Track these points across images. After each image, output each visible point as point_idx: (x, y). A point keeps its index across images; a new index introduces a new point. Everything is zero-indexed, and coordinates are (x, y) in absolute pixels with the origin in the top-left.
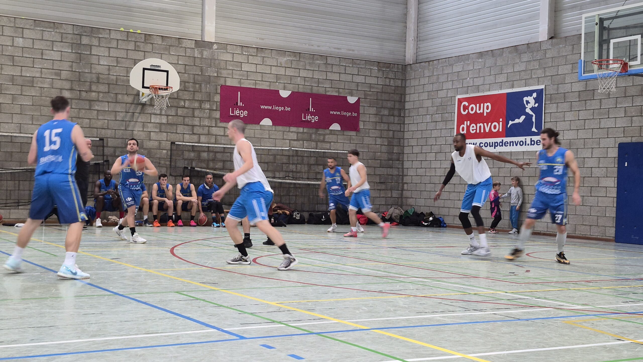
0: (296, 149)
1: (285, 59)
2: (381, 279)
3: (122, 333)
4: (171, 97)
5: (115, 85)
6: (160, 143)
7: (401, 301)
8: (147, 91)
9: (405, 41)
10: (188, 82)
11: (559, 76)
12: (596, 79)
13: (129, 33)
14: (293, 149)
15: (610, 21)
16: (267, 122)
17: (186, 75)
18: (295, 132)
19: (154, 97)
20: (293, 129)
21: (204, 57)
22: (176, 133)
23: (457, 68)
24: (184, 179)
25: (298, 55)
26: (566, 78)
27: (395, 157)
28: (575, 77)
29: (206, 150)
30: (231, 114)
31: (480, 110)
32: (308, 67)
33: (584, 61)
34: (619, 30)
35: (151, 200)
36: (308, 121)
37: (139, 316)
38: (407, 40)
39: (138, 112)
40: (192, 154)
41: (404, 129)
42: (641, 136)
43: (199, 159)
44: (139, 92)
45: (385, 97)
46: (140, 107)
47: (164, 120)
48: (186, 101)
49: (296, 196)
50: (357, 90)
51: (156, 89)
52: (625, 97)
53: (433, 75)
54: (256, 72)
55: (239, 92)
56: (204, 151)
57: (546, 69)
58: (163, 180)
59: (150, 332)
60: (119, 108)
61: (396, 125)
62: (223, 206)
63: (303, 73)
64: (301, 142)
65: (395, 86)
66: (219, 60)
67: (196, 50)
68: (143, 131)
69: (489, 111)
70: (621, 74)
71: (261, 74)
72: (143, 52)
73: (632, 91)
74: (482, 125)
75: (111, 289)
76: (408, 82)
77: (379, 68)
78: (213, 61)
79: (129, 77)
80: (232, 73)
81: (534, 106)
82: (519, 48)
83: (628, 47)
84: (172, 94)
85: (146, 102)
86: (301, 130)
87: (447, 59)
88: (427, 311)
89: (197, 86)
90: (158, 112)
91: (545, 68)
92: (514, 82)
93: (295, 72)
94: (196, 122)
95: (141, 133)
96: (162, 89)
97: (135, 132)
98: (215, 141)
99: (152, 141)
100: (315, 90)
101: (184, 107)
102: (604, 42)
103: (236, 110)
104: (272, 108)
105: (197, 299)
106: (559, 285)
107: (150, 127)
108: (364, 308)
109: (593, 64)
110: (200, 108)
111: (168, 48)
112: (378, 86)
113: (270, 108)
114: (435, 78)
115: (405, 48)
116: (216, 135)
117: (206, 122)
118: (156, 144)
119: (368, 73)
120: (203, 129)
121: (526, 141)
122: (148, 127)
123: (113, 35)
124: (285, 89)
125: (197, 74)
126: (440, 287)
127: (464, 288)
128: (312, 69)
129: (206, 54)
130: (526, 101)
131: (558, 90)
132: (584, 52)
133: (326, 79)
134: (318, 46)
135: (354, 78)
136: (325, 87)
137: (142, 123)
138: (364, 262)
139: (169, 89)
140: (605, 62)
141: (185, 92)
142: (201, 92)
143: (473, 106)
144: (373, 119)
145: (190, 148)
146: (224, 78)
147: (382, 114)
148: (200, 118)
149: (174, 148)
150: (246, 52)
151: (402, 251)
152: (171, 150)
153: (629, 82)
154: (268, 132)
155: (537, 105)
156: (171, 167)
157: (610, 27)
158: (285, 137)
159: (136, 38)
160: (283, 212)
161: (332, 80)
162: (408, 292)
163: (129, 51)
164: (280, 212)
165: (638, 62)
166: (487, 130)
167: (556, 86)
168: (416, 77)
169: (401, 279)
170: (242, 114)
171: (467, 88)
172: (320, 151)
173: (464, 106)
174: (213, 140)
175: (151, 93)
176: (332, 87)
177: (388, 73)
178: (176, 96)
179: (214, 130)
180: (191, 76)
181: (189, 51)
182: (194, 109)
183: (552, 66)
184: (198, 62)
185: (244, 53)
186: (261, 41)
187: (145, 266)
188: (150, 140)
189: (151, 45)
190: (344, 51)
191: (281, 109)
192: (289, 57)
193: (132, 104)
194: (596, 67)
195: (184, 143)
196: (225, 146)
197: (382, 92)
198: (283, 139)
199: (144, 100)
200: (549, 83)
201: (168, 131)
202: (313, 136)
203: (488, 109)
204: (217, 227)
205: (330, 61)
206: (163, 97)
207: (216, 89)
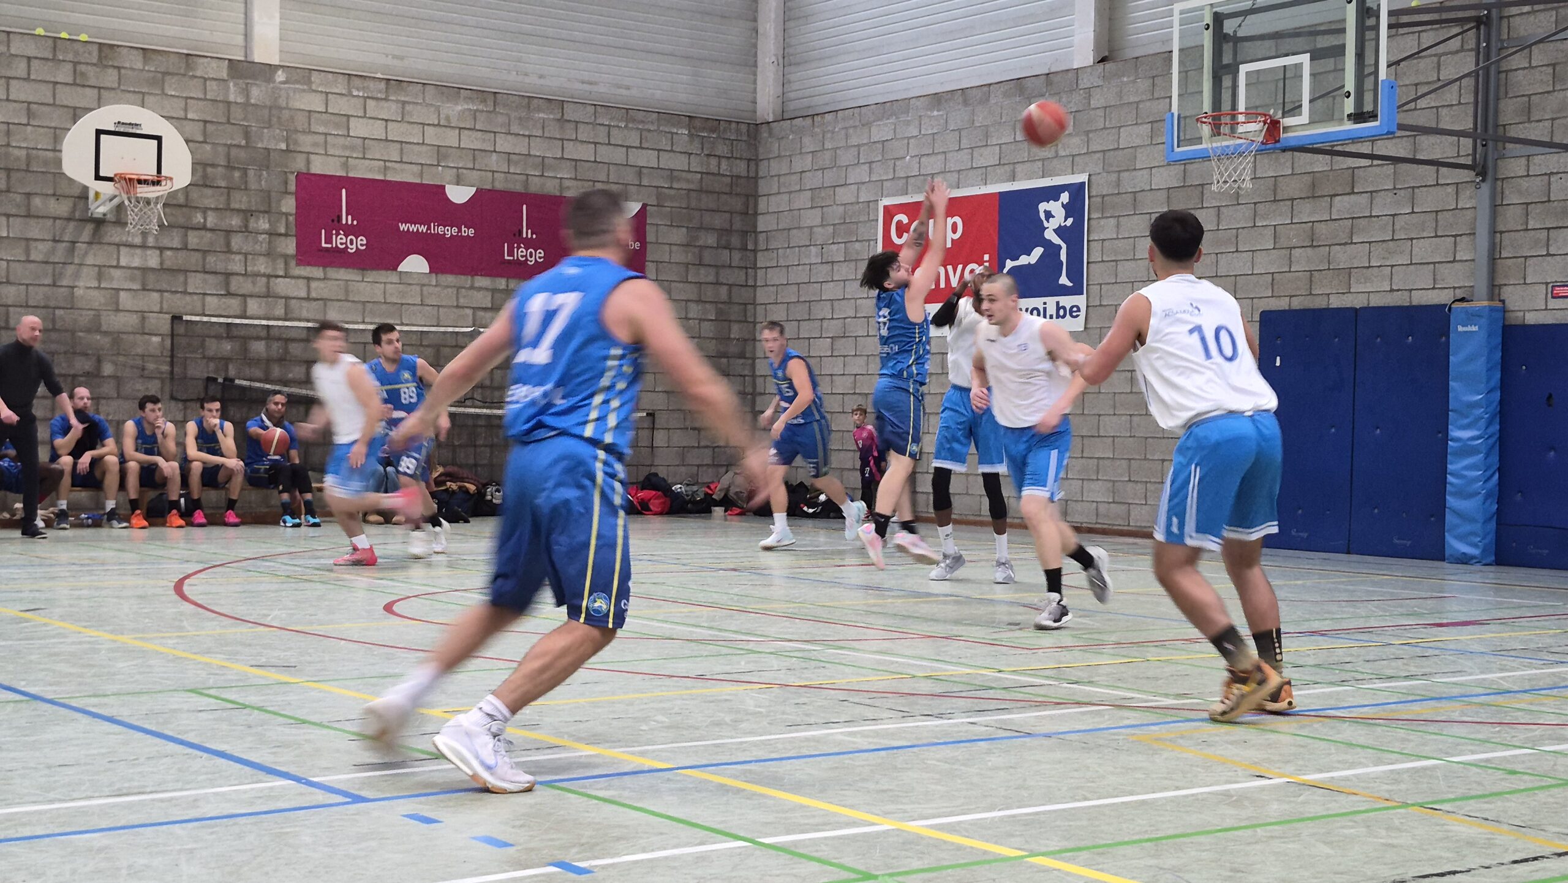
1: (459, 108)
2: (702, 647)
3: (52, 795)
4: (171, 203)
5: (23, 174)
6: (144, 318)
7: (750, 698)
8: (106, 188)
9: (756, 66)
10: (213, 165)
11: (1120, 152)
12: (1207, 158)
13: (59, 42)
15: (1239, 20)
16: (415, 264)
17: (208, 147)
18: (487, 289)
19: (127, 203)
20: (482, 281)
21: (253, 101)
22: (185, 292)
23: (881, 131)
24: (206, 405)
25: (488, 97)
26: (1139, 156)
27: (733, 349)
28: (1157, 156)
29: (263, 334)
30: (324, 245)
32: (515, 129)
33: (1179, 115)
34: (1259, 43)
35: (123, 460)
36: (518, 262)
37: (95, 752)
38: (760, 64)
39: (87, 240)
40: (227, 347)
41: (755, 280)
42: (1311, 294)
43: (246, 358)
44: (86, 189)
45: (708, 201)
46: (90, 227)
47: (153, 261)
48: (210, 213)
49: (492, 446)
50: (640, 185)
51: (131, 182)
52: (1275, 201)
53: (824, 149)
54: (386, 140)
55: (344, 191)
56: (258, 339)
57: (1091, 135)
58: (153, 410)
59: (125, 791)
60: (35, 230)
61: (736, 270)
62: (310, 473)
63: (505, 144)
65: (732, 176)
66: (290, 109)
67: (231, 84)
68: (99, 288)
69: (957, 236)
70: (1263, 147)
71: (398, 146)
72: (96, 91)
73: (1293, 188)
75: (21, 686)
76: (763, 165)
77: (693, 131)
78: (274, 112)
79: (60, 151)
80: (326, 142)
81: (1063, 224)
82: (1029, 84)
83: (1281, 84)
84: (172, 195)
85: (105, 215)
86: (501, 283)
87: (857, 111)
88: (812, 721)
89: (237, 174)
90: (138, 240)
91: (1087, 133)
92: (1017, 166)
93: (484, 140)
94: (236, 265)
95: (96, 293)
96: (146, 182)
97: (78, 292)
98: (286, 313)
99: (122, 314)
100: (536, 186)
101: (204, 228)
102: (1223, 71)
103: (338, 234)
104: (429, 228)
105: (245, 707)
106: (1124, 652)
107: (118, 278)
108: (660, 718)
109: (1199, 124)
110: (245, 229)
111: (159, 80)
112: (689, 176)
113: (423, 229)
114: (828, 155)
115: (755, 82)
116: (287, 298)
117: (262, 266)
118: (133, 320)
119: (665, 144)
120: (254, 283)
121: (1045, 309)
122: (112, 279)
123: (17, 47)
124: (458, 181)
125: (235, 145)
126: (844, 662)
127: (903, 663)
128: (527, 133)
129: (257, 94)
130: (1045, 211)
131: (1118, 186)
132: (1179, 95)
133: (562, 158)
134: (541, 77)
135: (630, 157)
136: (561, 178)
137: (96, 269)
138: (659, 607)
139: (163, 183)
140: (1228, 119)
141: (208, 192)
142: (246, 189)
144: (679, 256)
145: (222, 331)
146: (304, 155)
147: (701, 243)
148: (246, 255)
149: (181, 329)
150: (358, 90)
151: (754, 577)
152: (172, 335)
153: (1283, 165)
154: (418, 288)
155: (1070, 221)
156: (172, 379)
157: (1240, 34)
158: (462, 301)
159: (76, 53)
160: (460, 488)
161: (576, 160)
162: (767, 677)
163: (58, 86)
164: (454, 486)
165: (1304, 118)
166: (954, 282)
167: (1114, 176)
168: (783, 154)
169: (751, 646)
170: (352, 243)
171: (904, 181)
173: (899, 223)
174: (280, 311)
175: (117, 193)
176: (576, 179)
177: (714, 143)
178: (181, 199)
179: (282, 286)
180: (220, 149)
181: (213, 89)
182: (228, 232)
183: (1105, 128)
184: (237, 114)
185: (355, 93)
186: (396, 62)
187: (111, 628)
188: (118, 310)
189: (115, 72)
190: (603, 90)
191: (450, 232)
192: (467, 103)
193: (69, 219)
194: (1206, 130)
195: (205, 319)
197: (701, 191)
198: (457, 307)
199: (100, 209)
200: (1099, 169)
201: (165, 286)
203: (954, 231)
204: (295, 526)
205: (570, 113)
206: (148, 202)
207: (286, 183)
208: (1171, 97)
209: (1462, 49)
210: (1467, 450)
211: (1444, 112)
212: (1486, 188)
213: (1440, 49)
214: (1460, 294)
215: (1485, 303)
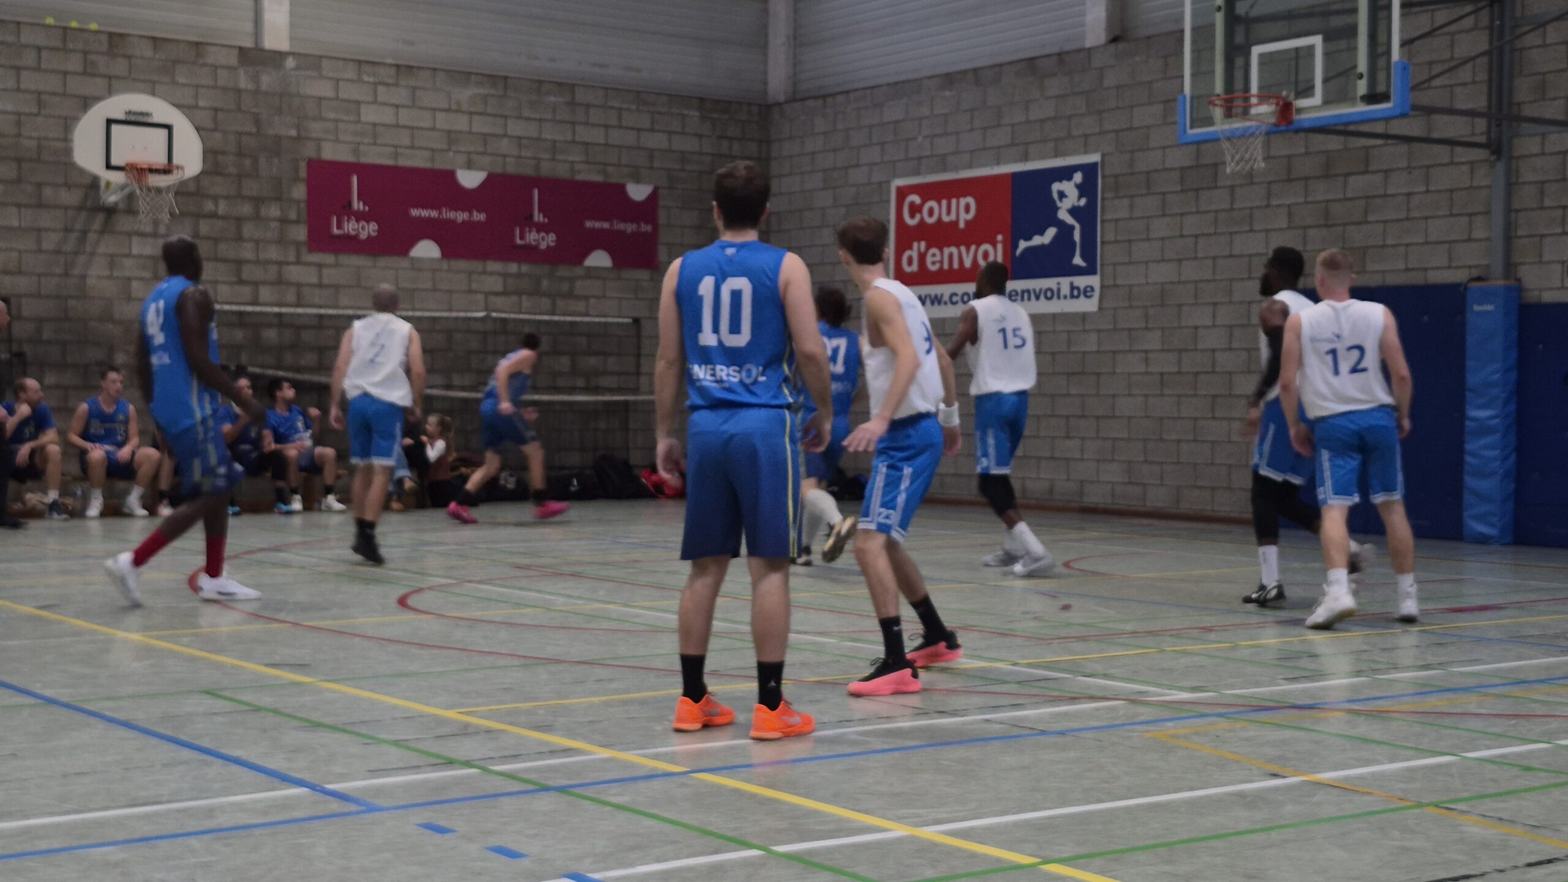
0: (503, 315)
1: (470, 92)
4: (182, 191)
5: (34, 164)
8: (117, 178)
9: (766, 46)
10: (224, 153)
11: (1134, 132)
12: (1218, 140)
13: (69, 31)
14: (494, 315)
16: (426, 250)
17: (218, 136)
18: (499, 274)
19: (138, 192)
20: (494, 266)
21: (264, 88)
23: (893, 112)
25: (499, 81)
26: (1152, 135)
28: (1169, 135)
29: (275, 321)
30: (335, 231)
31: (949, 212)
32: (526, 113)
33: (1192, 98)
34: (1269, 23)
36: (530, 247)
38: (770, 45)
39: (98, 229)
40: (239, 335)
43: (257, 345)
44: (96, 178)
46: (100, 218)
48: (221, 201)
50: (651, 168)
51: (142, 171)
52: (1289, 180)
53: (835, 130)
54: (397, 126)
55: (355, 177)
56: (270, 326)
57: (1103, 115)
60: (47, 219)
63: (516, 128)
64: (514, 298)
66: (301, 96)
67: (242, 72)
68: (111, 277)
69: (970, 216)
70: (1275, 129)
71: (409, 131)
72: (106, 79)
73: (1306, 167)
74: (954, 250)
75: (36, 688)
76: (775, 146)
77: (704, 112)
78: (285, 99)
79: (71, 141)
80: (337, 127)
81: (1076, 204)
82: (1040, 63)
83: (1293, 63)
84: (183, 183)
85: (116, 204)
86: (513, 268)
87: (868, 92)
89: (248, 162)
90: (149, 229)
91: (1100, 113)
92: (1030, 146)
93: (495, 125)
94: (247, 252)
95: (108, 282)
96: (156, 171)
97: (91, 282)
98: (298, 300)
100: (547, 169)
101: (213, 215)
102: (1236, 52)
103: (349, 221)
104: (440, 213)
105: (260, 709)
106: (1139, 642)
107: (128, 268)
109: (1211, 107)
110: (257, 217)
111: (169, 68)
112: (701, 158)
113: (434, 214)
114: (840, 136)
115: (765, 63)
116: (299, 285)
117: (273, 253)
119: (676, 126)
120: (265, 270)
121: (1059, 290)
122: (124, 268)
123: (27, 37)
124: (470, 166)
125: (246, 133)
128: (538, 116)
129: (267, 80)
130: (1059, 192)
131: (1132, 165)
132: (1192, 75)
133: (574, 141)
134: (553, 60)
135: (642, 140)
136: (572, 162)
137: (108, 258)
139: (175, 172)
140: (1240, 102)
141: (217, 178)
142: (257, 176)
143: (932, 204)
144: (690, 239)
145: (234, 319)
146: (315, 142)
148: (257, 242)
150: (368, 75)
153: (1297, 145)
154: (430, 274)
155: (1083, 202)
157: (1251, 15)
158: (474, 286)
159: (87, 43)
161: (587, 144)
163: (69, 75)
165: (1317, 99)
166: (968, 263)
167: (1127, 156)
168: (794, 135)
170: (363, 230)
171: (917, 161)
172: (562, 318)
174: (291, 297)
175: (129, 182)
176: (587, 162)
177: (725, 125)
178: (192, 188)
179: (294, 273)
180: (231, 136)
181: (223, 78)
182: (239, 220)
183: (1118, 108)
184: (247, 102)
185: (366, 79)
186: (408, 49)
188: (129, 300)
189: (125, 61)
190: (613, 72)
191: (461, 216)
192: (478, 88)
193: (80, 209)
194: (1218, 112)
196: (323, 311)
198: (470, 291)
199: (112, 199)
200: (1112, 149)
202: (545, 283)
205: (581, 96)
206: (159, 190)
207: (297, 170)
208: (1182, 77)
209: (1475, 28)
210: (1484, 430)
211: (1458, 90)
212: (1500, 167)
213: (1453, 28)
214: (1475, 273)
215: (1501, 282)
